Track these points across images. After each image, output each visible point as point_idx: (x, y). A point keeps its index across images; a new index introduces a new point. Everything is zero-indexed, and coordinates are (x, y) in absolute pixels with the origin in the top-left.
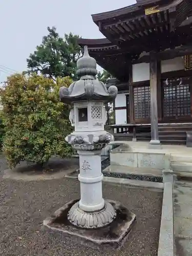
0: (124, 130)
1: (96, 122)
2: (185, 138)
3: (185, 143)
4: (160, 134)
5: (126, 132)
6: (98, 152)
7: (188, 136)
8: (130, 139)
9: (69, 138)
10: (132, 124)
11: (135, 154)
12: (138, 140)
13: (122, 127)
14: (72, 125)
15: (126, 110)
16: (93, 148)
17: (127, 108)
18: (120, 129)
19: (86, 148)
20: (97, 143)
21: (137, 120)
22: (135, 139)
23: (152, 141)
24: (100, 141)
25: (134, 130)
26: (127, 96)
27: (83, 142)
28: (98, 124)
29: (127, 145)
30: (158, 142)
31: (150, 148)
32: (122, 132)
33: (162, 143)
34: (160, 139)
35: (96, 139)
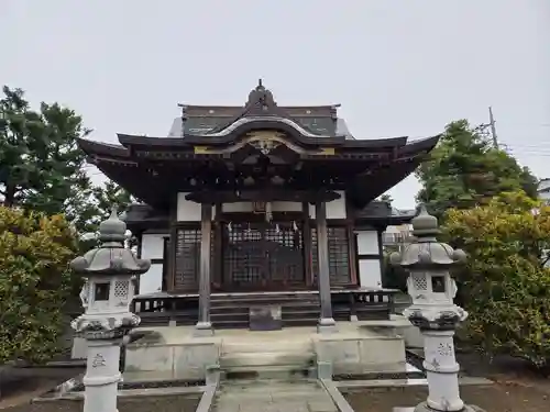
0: (155, 305)
1: (119, 302)
2: (247, 318)
3: (246, 326)
4: (212, 312)
5: (159, 308)
6: (118, 341)
7: (252, 313)
8: (164, 322)
9: (79, 324)
10: (171, 293)
11: (171, 348)
12: (179, 324)
13: (151, 300)
14: (84, 305)
15: (162, 265)
16: (112, 335)
17: (164, 262)
18: (147, 303)
19: (103, 336)
20: (119, 328)
21: (180, 287)
22: (173, 323)
23: (199, 324)
24: (123, 326)
25: (174, 305)
26: (166, 239)
27: (101, 328)
28: (122, 304)
29: (157, 333)
30: (209, 324)
31: (196, 336)
32: (152, 309)
33: (215, 327)
34: (212, 319)
35: (118, 323)
